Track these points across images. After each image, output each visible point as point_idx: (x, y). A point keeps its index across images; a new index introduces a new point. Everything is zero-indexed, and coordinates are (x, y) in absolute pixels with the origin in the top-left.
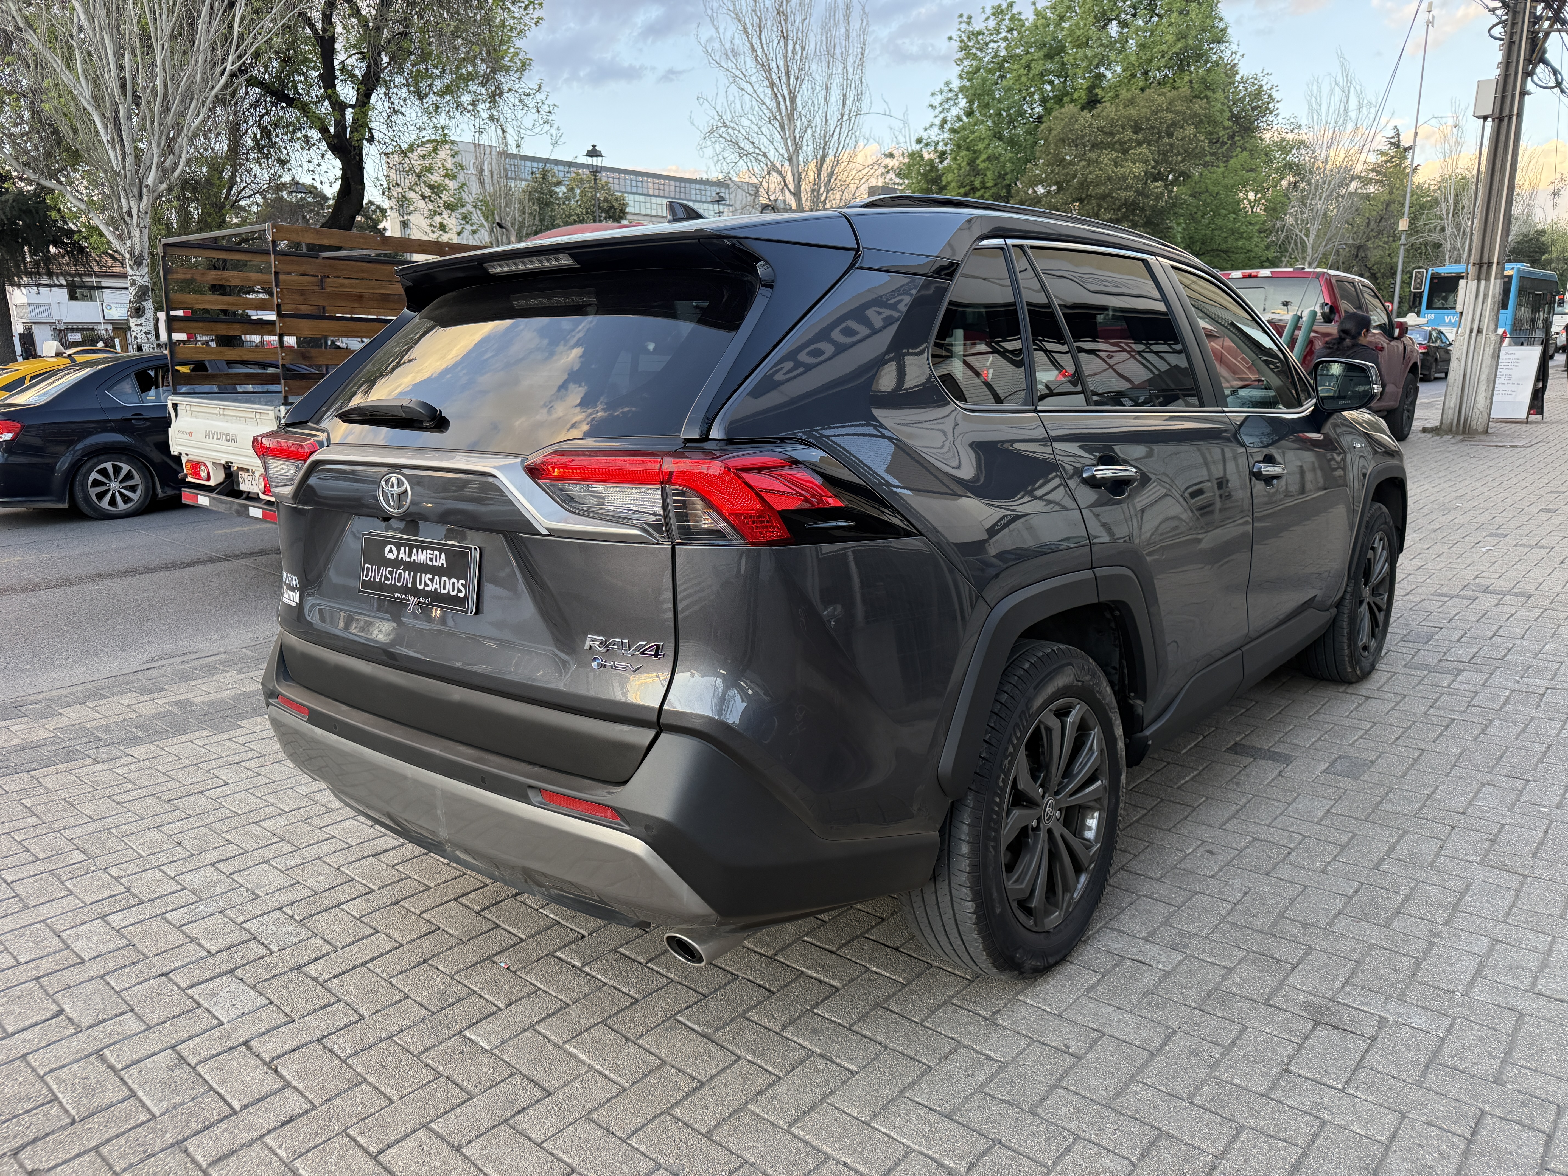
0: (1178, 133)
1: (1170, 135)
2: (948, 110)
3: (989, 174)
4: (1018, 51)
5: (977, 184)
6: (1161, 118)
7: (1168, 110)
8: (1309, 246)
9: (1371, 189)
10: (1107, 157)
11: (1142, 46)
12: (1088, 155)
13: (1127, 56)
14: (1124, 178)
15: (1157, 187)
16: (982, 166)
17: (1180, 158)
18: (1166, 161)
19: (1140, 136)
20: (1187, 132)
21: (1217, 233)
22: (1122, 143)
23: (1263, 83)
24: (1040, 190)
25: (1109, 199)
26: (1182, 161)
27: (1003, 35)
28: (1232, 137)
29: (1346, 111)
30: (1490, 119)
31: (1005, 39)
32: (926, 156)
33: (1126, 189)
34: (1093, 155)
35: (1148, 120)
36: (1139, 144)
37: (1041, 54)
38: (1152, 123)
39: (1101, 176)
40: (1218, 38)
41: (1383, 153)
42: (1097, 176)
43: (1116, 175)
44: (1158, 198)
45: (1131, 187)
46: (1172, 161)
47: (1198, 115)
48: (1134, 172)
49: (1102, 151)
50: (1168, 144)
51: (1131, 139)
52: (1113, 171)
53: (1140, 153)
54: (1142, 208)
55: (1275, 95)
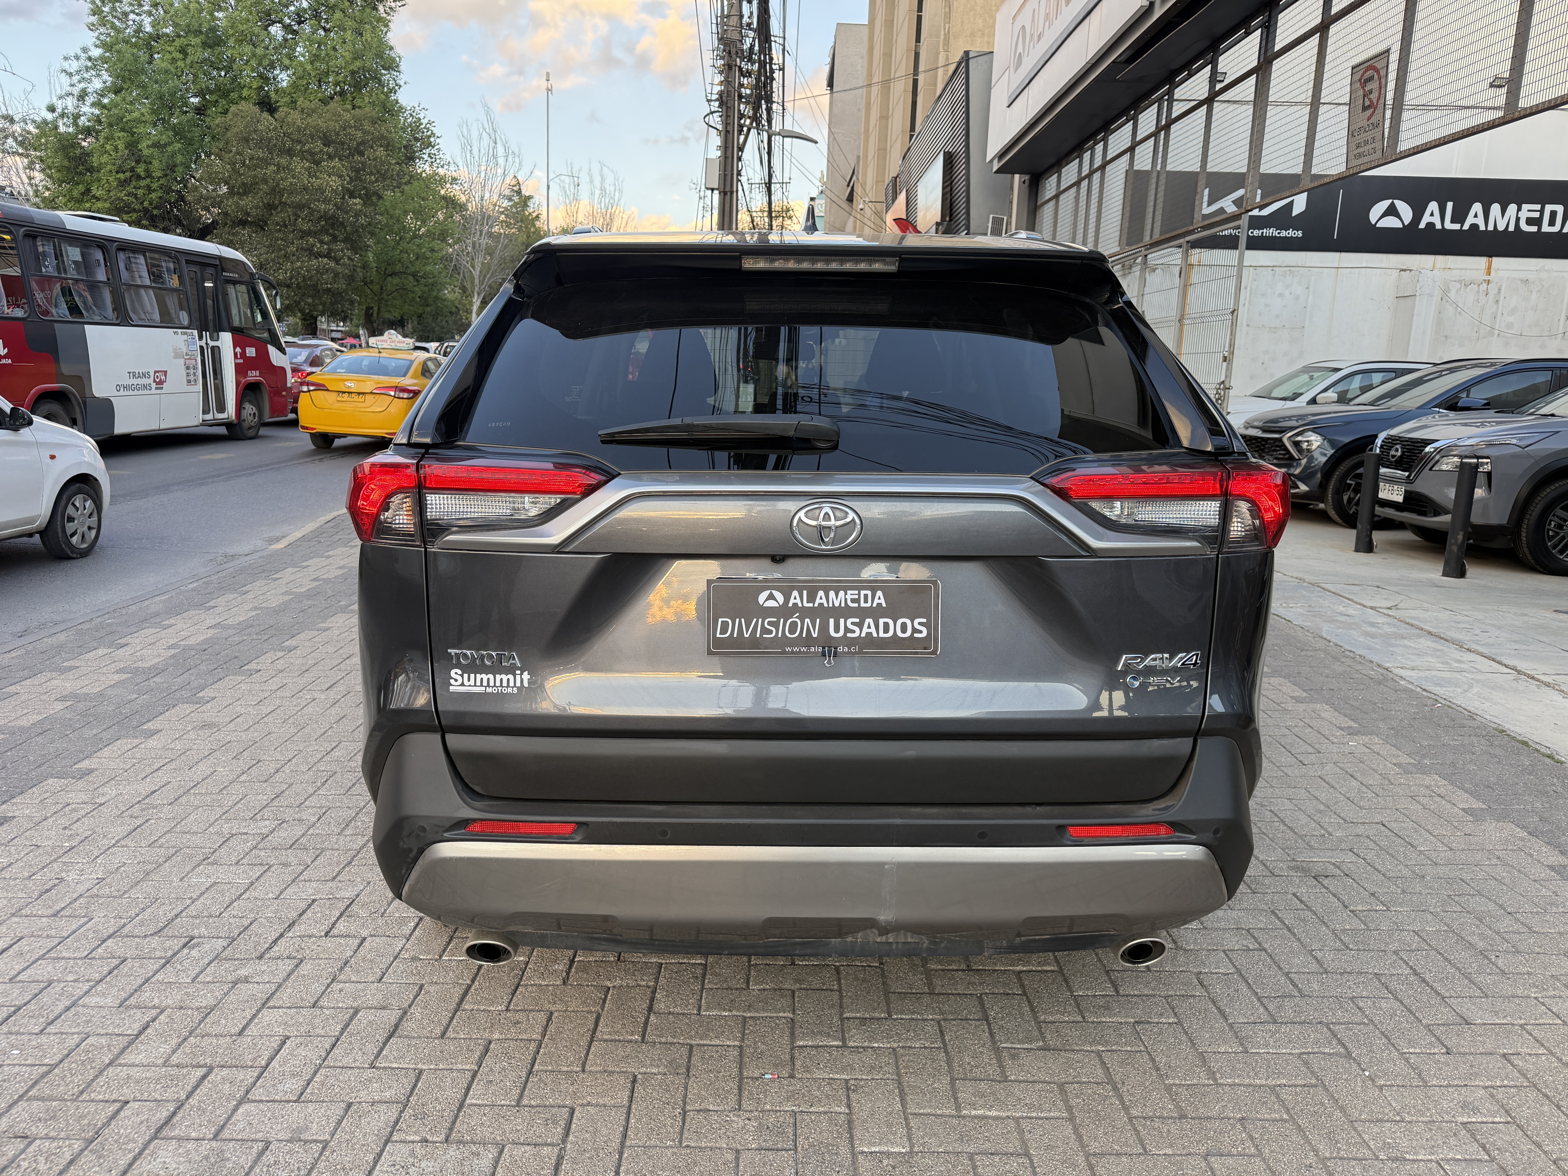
0: (369, 153)
1: (362, 154)
2: (89, 81)
3: (156, 163)
4: (168, 31)
5: (140, 170)
6: (349, 134)
7: (357, 128)
8: (477, 277)
9: (508, 231)
10: (298, 165)
12: (277, 160)
13: (301, 64)
14: (321, 190)
15: (356, 205)
16: (146, 152)
18: (360, 178)
19: (331, 150)
20: (377, 153)
21: (404, 255)
22: (313, 154)
23: (421, 116)
25: (306, 209)
26: (377, 181)
27: (146, 8)
29: (495, 157)
30: (716, 192)
31: (150, 14)
32: (62, 129)
33: (324, 202)
34: (283, 161)
35: (337, 134)
36: (331, 157)
37: (197, 40)
38: (341, 137)
39: (296, 184)
40: (392, 65)
41: (510, 199)
42: (291, 184)
43: (312, 186)
44: (357, 215)
45: (330, 200)
46: (366, 179)
47: (386, 138)
48: (330, 186)
49: (292, 159)
50: (360, 162)
51: (321, 151)
52: (309, 182)
53: (334, 167)
54: (342, 224)
55: (435, 130)
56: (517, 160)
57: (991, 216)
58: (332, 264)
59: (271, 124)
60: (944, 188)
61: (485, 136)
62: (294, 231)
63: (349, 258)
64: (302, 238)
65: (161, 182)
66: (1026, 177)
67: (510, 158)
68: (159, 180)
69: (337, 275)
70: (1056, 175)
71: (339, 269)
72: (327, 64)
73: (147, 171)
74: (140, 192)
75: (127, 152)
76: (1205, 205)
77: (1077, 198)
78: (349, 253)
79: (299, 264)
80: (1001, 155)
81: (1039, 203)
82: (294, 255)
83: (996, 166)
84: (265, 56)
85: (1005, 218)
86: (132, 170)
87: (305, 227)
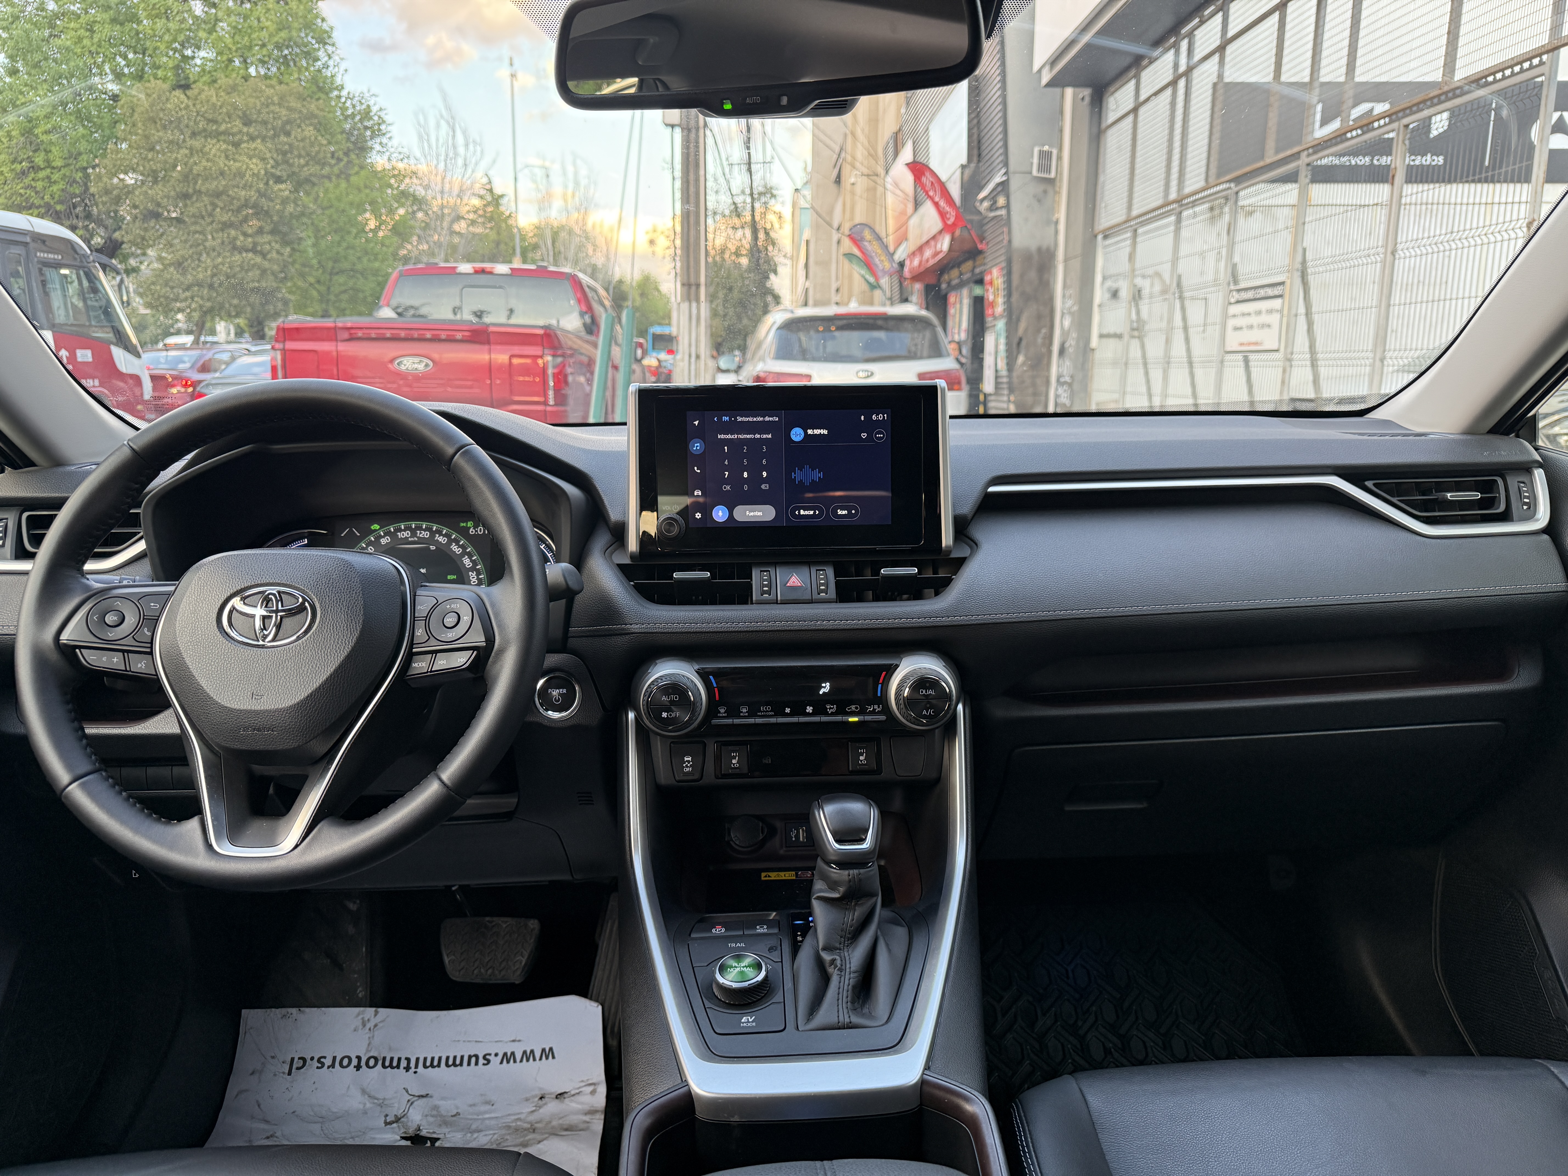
0: (296, 133)
1: (288, 134)
3: (56, 151)
4: (72, 8)
5: (39, 160)
6: (273, 112)
7: (280, 105)
9: (479, 230)
10: (214, 147)
11: (236, 31)
12: (190, 142)
13: (220, 39)
14: (240, 174)
15: (281, 190)
16: (44, 139)
17: (302, 161)
18: (286, 162)
19: (252, 130)
20: (306, 133)
21: (351, 252)
22: (230, 135)
23: (371, 103)
24: (130, 179)
25: (224, 197)
28: (346, 154)
29: (455, 147)
33: (244, 187)
34: (196, 144)
35: (259, 112)
36: (252, 139)
37: (106, 16)
38: (264, 116)
39: (211, 169)
40: (324, 39)
41: (481, 197)
42: (205, 168)
43: (230, 170)
44: (285, 202)
45: (251, 186)
46: (294, 163)
47: (316, 116)
48: (251, 169)
49: (206, 140)
50: (286, 143)
51: (240, 132)
52: (225, 165)
53: (255, 149)
54: (267, 212)
55: (386, 118)
56: (478, 148)
57: (1036, 150)
58: (259, 259)
59: (182, 103)
60: (969, 122)
61: (443, 124)
62: (213, 222)
63: (278, 252)
64: (222, 230)
65: (63, 171)
66: (1087, 92)
67: (471, 147)
68: (60, 170)
69: (264, 272)
70: (1133, 82)
71: (266, 264)
72: (249, 37)
73: (48, 161)
74: (39, 185)
75: (22, 139)
76: (1317, 124)
77: (1173, 104)
78: (277, 246)
79: (220, 260)
80: (1053, 62)
81: (1104, 126)
82: (214, 250)
83: (1046, 77)
84: (180, 31)
85: (1055, 152)
86: (29, 159)
87: (225, 218)
